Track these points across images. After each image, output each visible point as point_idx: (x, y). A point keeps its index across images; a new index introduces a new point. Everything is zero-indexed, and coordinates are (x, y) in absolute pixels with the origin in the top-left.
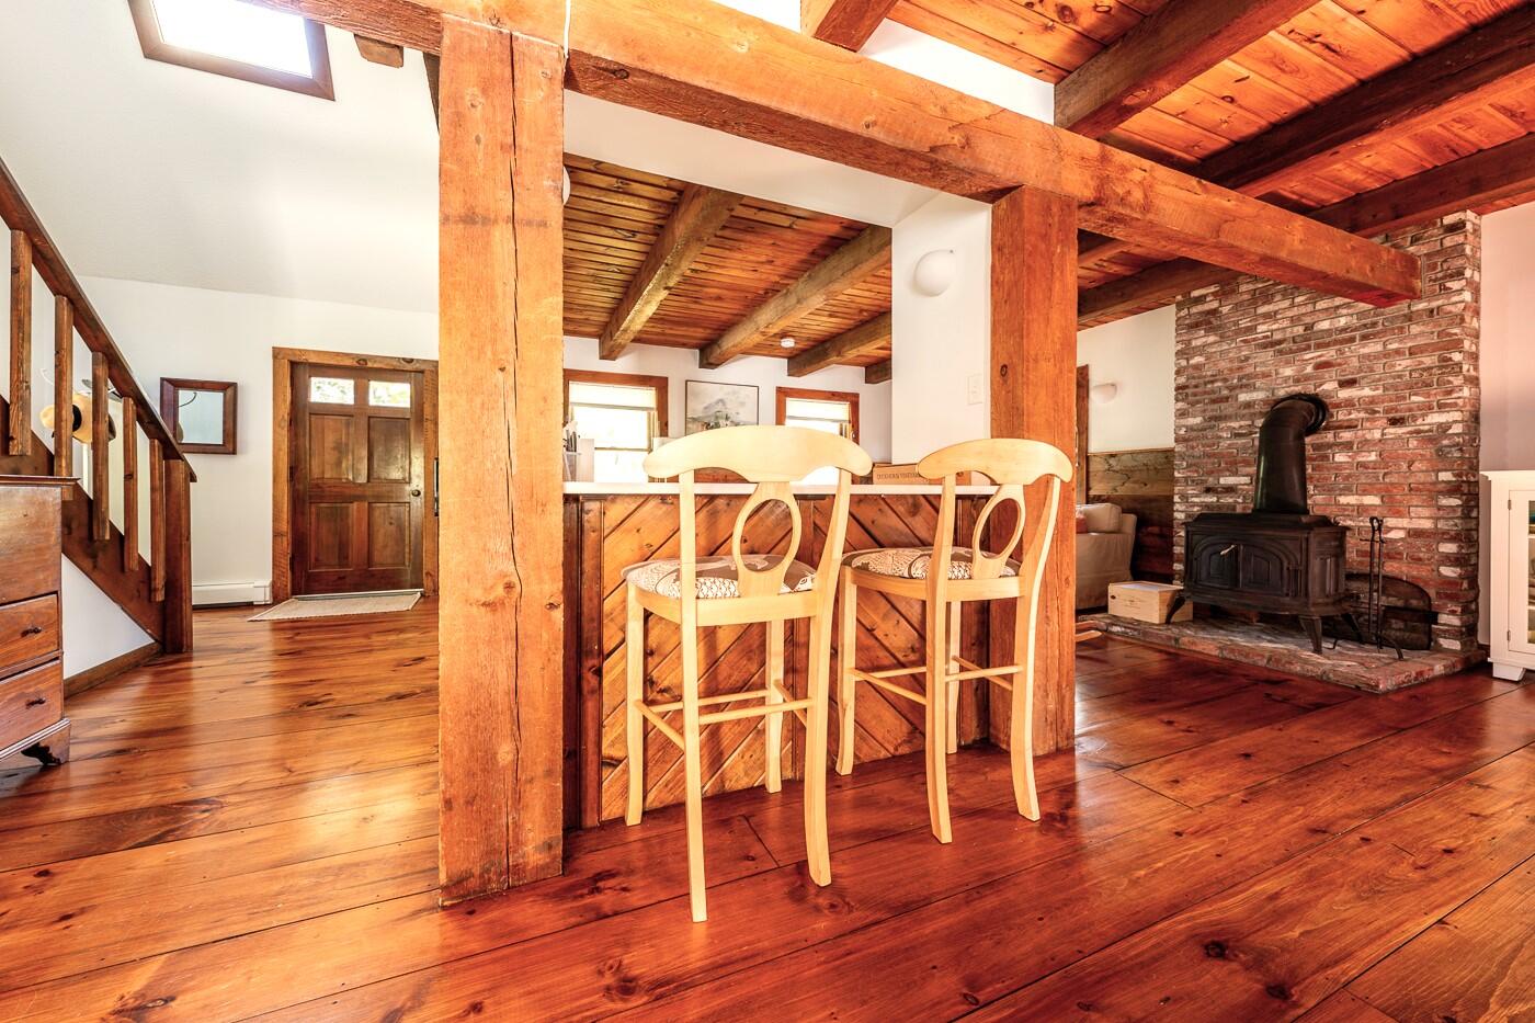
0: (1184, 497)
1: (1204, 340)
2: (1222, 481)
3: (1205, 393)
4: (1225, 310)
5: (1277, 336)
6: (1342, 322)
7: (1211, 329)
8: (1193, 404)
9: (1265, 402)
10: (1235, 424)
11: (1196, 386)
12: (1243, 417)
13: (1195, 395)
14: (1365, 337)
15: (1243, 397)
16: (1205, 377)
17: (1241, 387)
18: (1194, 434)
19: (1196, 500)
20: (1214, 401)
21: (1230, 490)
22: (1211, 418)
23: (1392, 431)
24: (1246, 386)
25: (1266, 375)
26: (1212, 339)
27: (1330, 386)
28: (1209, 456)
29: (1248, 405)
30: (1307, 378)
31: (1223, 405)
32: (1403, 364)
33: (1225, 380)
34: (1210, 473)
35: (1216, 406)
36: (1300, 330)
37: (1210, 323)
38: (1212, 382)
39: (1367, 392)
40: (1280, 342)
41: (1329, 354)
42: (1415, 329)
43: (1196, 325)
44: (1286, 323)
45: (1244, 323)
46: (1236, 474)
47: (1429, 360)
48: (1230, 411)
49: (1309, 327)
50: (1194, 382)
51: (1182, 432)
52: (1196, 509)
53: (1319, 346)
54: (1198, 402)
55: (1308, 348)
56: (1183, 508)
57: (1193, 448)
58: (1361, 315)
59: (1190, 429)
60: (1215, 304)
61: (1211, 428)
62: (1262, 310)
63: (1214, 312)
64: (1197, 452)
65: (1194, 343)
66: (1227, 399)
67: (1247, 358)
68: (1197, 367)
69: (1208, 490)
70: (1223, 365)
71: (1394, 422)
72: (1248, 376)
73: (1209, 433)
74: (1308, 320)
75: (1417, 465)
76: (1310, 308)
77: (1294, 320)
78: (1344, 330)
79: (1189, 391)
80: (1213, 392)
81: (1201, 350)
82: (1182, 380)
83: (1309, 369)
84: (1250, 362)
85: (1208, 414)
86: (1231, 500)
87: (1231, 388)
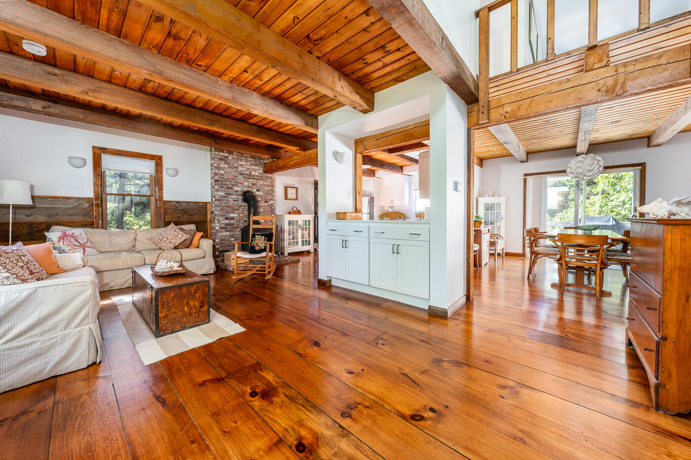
0: (218, 221)
1: (224, 165)
2: (230, 215)
3: (225, 184)
4: (230, 158)
5: (244, 172)
6: (257, 174)
7: (226, 163)
8: (221, 187)
9: (241, 191)
10: (234, 197)
11: (222, 181)
12: (236, 195)
13: (222, 184)
14: (261, 179)
15: (236, 189)
16: (225, 179)
17: (235, 185)
18: (222, 198)
19: (222, 222)
20: (227, 188)
21: (233, 218)
22: (227, 194)
23: (265, 204)
24: (237, 185)
25: (241, 183)
26: (226, 166)
27: (255, 190)
28: (226, 206)
29: (237, 191)
30: (250, 187)
31: (230, 190)
32: (267, 188)
33: (231, 182)
34: (227, 212)
35: (228, 190)
36: (248, 172)
37: (225, 160)
38: (227, 181)
39: (261, 193)
40: (244, 174)
41: (254, 181)
42: (268, 181)
43: (221, 159)
44: (245, 169)
45: (235, 165)
46: (234, 213)
47: (270, 189)
48: (232, 192)
49: (250, 173)
50: (221, 180)
51: (217, 197)
52: (223, 225)
53: (253, 179)
54: (223, 187)
55: (250, 178)
56: (218, 225)
57: (221, 203)
58: (260, 173)
59: (221, 196)
60: (227, 155)
61: (227, 197)
62: (240, 163)
63: (227, 157)
64: (223, 205)
65: (221, 166)
66: (231, 188)
67: (236, 176)
68: (222, 175)
69: (226, 219)
70: (230, 176)
71: (266, 202)
72: (237, 182)
73: (226, 199)
74: (250, 170)
75: (269, 213)
76: (250, 167)
77: (248, 169)
78: (257, 176)
79: (220, 183)
80: (227, 185)
81: (222, 169)
82: (217, 178)
83: (251, 185)
84: (237, 178)
85: (226, 192)
86: (233, 222)
87: (233, 185)
